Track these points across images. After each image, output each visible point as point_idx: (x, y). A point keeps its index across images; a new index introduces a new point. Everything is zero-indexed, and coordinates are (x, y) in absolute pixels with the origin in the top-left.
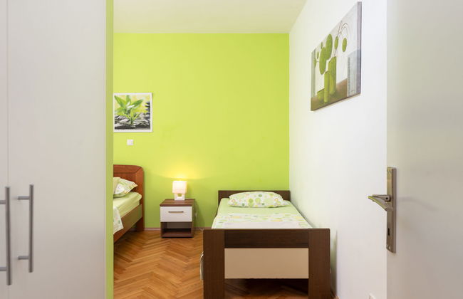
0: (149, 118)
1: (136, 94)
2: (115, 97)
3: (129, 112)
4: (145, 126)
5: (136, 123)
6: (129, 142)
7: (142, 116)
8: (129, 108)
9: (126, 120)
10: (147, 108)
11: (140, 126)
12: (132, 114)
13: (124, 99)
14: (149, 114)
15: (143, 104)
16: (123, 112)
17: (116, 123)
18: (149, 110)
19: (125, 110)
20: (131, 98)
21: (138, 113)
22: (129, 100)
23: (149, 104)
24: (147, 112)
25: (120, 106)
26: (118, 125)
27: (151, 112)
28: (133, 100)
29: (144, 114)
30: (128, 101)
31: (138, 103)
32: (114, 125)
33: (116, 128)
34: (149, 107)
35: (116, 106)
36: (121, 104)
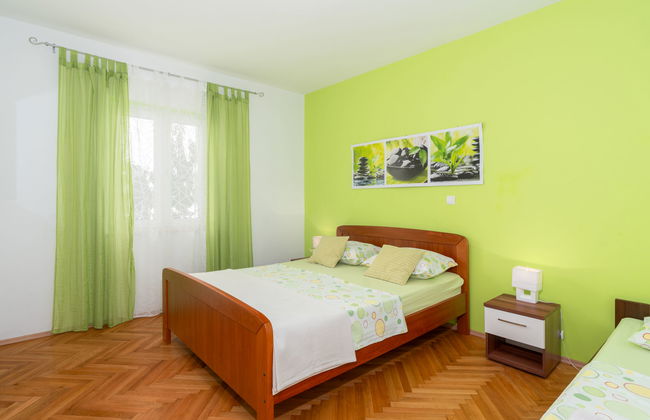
0: (478, 162)
1: (458, 129)
2: (432, 137)
3: (449, 156)
4: (472, 175)
5: (458, 171)
6: (450, 199)
7: (467, 161)
8: (448, 150)
9: (445, 168)
10: (474, 148)
11: (464, 176)
12: (452, 160)
13: (443, 138)
14: (478, 156)
15: (470, 143)
16: (441, 157)
17: (432, 173)
18: (478, 150)
19: (444, 154)
20: (451, 135)
21: (461, 157)
22: (448, 138)
23: (477, 140)
24: (476, 153)
25: (437, 149)
26: (435, 175)
27: (481, 153)
28: (455, 138)
29: (471, 157)
30: (447, 141)
31: (462, 141)
32: (430, 176)
33: (433, 180)
34: (478, 145)
35: (432, 149)
36: (439, 147)
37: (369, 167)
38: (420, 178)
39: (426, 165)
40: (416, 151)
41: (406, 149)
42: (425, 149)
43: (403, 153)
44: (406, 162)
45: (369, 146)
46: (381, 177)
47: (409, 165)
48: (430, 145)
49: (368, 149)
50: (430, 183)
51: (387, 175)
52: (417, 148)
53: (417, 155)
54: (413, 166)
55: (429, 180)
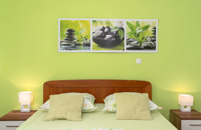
0: (155, 40)
1: (144, 20)
2: (127, 22)
3: (138, 35)
4: (151, 47)
5: (144, 45)
6: (138, 61)
7: (149, 39)
8: (138, 32)
9: (136, 42)
10: (153, 32)
11: (147, 48)
12: (140, 38)
13: (134, 24)
14: (155, 37)
15: (150, 29)
16: (133, 36)
17: (127, 44)
18: (155, 34)
19: (135, 34)
20: (140, 23)
21: (145, 36)
22: (138, 25)
23: (155, 28)
24: (153, 35)
25: (130, 30)
26: (129, 46)
27: (157, 36)
28: (142, 25)
29: (151, 37)
30: (137, 26)
31: (146, 28)
32: (126, 46)
33: (128, 49)
34: (155, 31)
35: (127, 30)
36: (132, 29)
37: (76, 37)
38: (119, 47)
39: (123, 39)
40: (117, 30)
41: (108, 27)
42: (122, 29)
43: (106, 30)
44: (108, 36)
45: (77, 21)
46: (88, 45)
47: (110, 38)
48: (125, 27)
49: (76, 24)
50: (126, 51)
51: (92, 43)
52: (116, 28)
53: (117, 32)
54: (114, 39)
55: (125, 49)
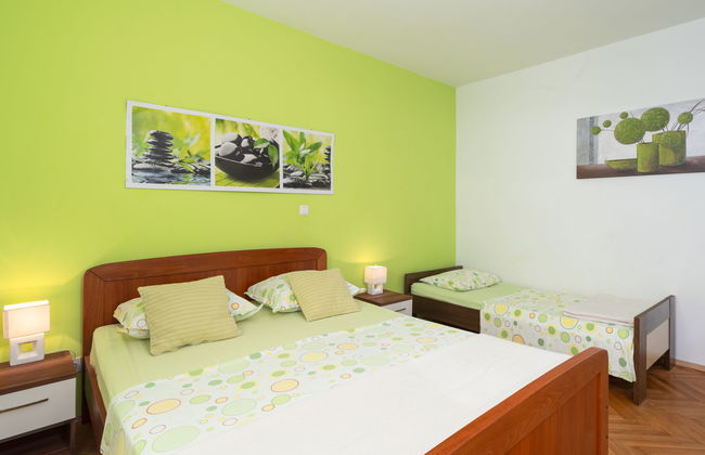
0: (329, 171)
1: (312, 132)
2: (284, 132)
3: (303, 160)
4: (323, 184)
5: (313, 179)
6: (303, 209)
7: (320, 168)
8: (303, 153)
9: (299, 173)
10: (326, 156)
11: (318, 185)
12: (307, 164)
13: (297, 137)
14: (329, 166)
15: (322, 150)
16: (295, 160)
17: (285, 176)
18: (329, 159)
19: (298, 156)
20: (306, 137)
21: (315, 163)
22: (303, 140)
23: (329, 149)
24: (327, 162)
25: (290, 149)
26: (287, 180)
27: (332, 163)
28: (310, 142)
29: (323, 166)
30: (302, 143)
31: (316, 147)
32: (282, 181)
33: (286, 185)
34: (329, 155)
35: (284, 149)
36: (292, 146)
37: (175, 152)
38: (270, 181)
39: (277, 165)
40: (265, 145)
41: (251, 141)
42: (275, 144)
43: (245, 143)
44: (249, 157)
45: (178, 116)
46: (206, 173)
47: (253, 161)
48: (281, 140)
49: (177, 121)
50: (282, 189)
51: (215, 170)
52: (264, 141)
53: (266, 150)
54: (260, 164)
55: (282, 186)
